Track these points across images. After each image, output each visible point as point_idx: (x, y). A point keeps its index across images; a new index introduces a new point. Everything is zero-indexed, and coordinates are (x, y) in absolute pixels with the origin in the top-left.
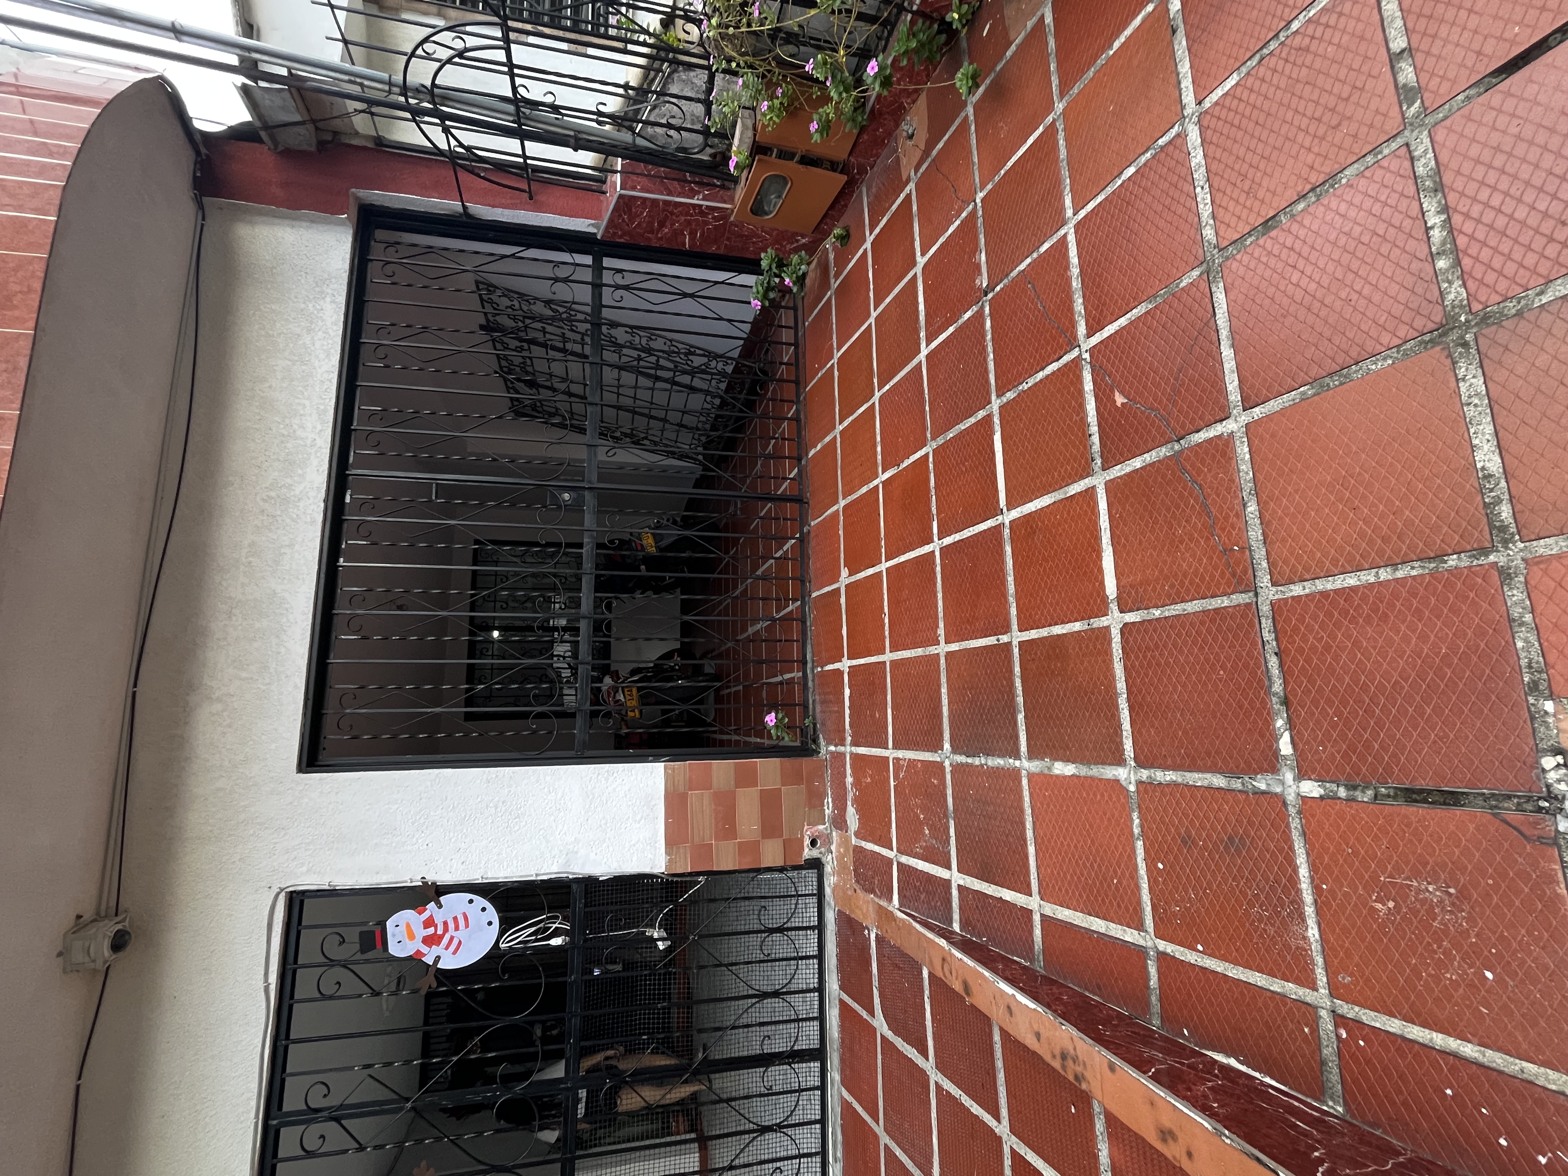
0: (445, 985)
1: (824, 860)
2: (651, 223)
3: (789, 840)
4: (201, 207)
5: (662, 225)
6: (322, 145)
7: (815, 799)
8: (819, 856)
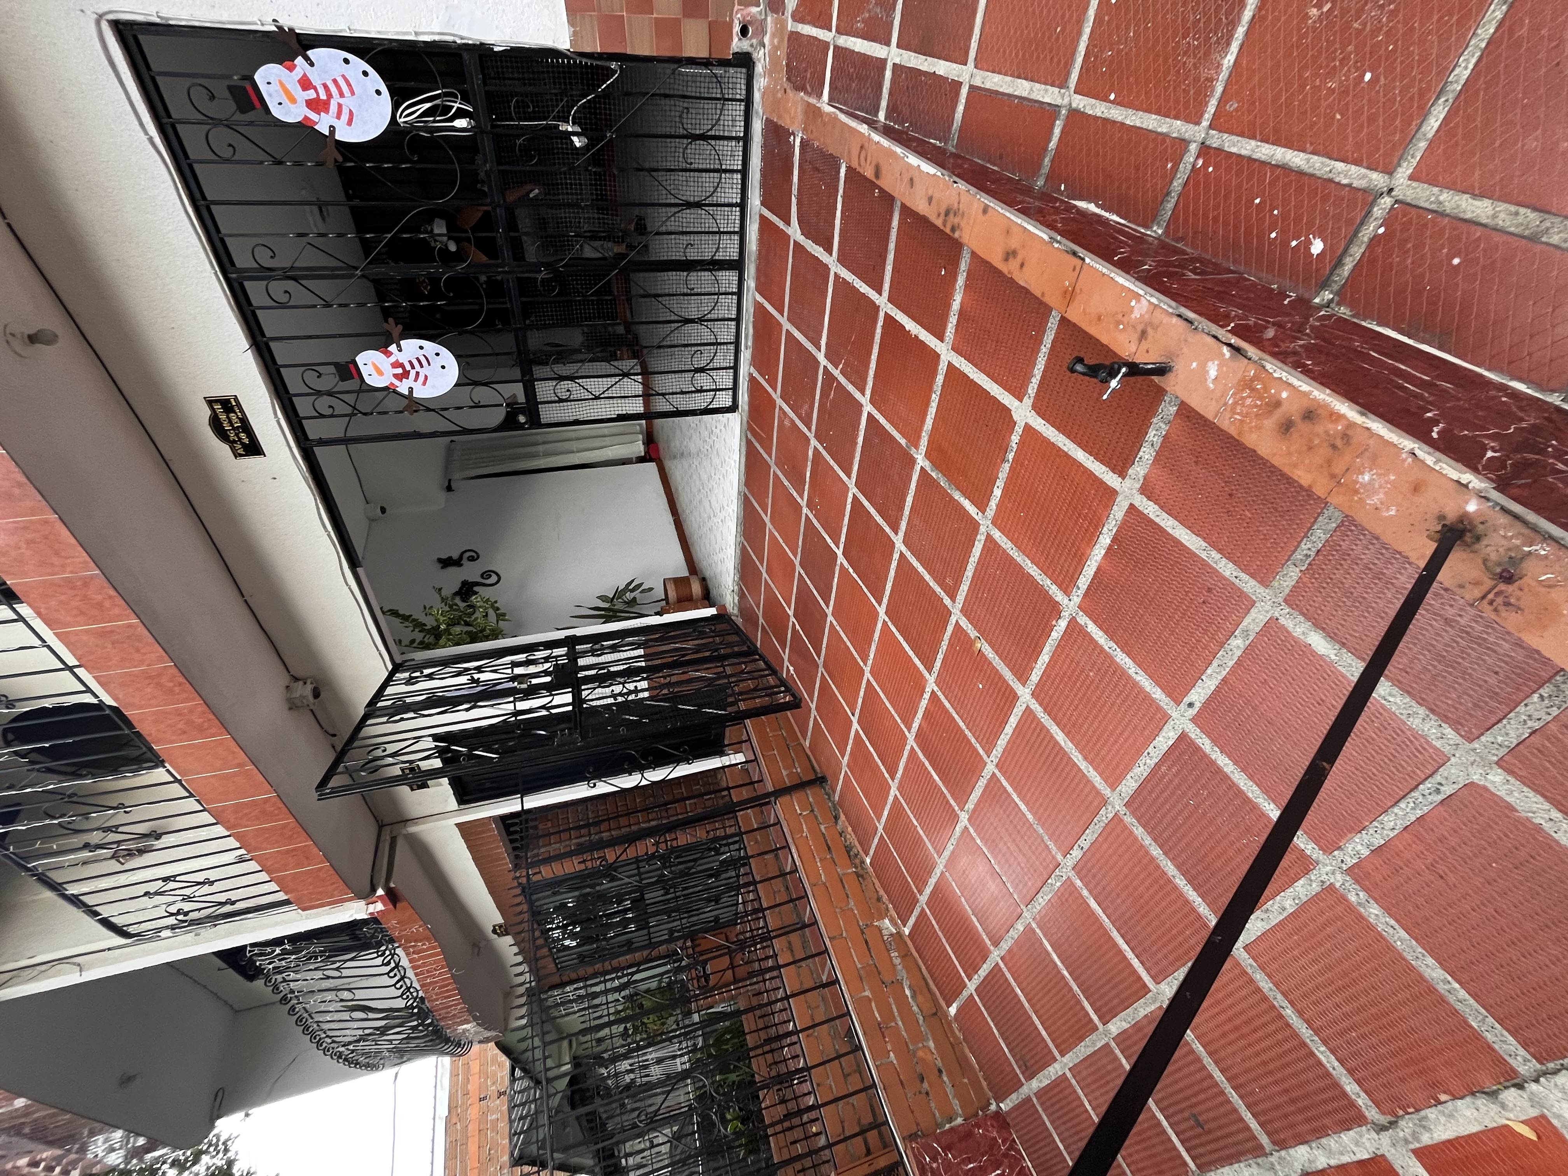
0: (351, 161)
1: (755, 56)
3: (716, 22)
8: (750, 50)
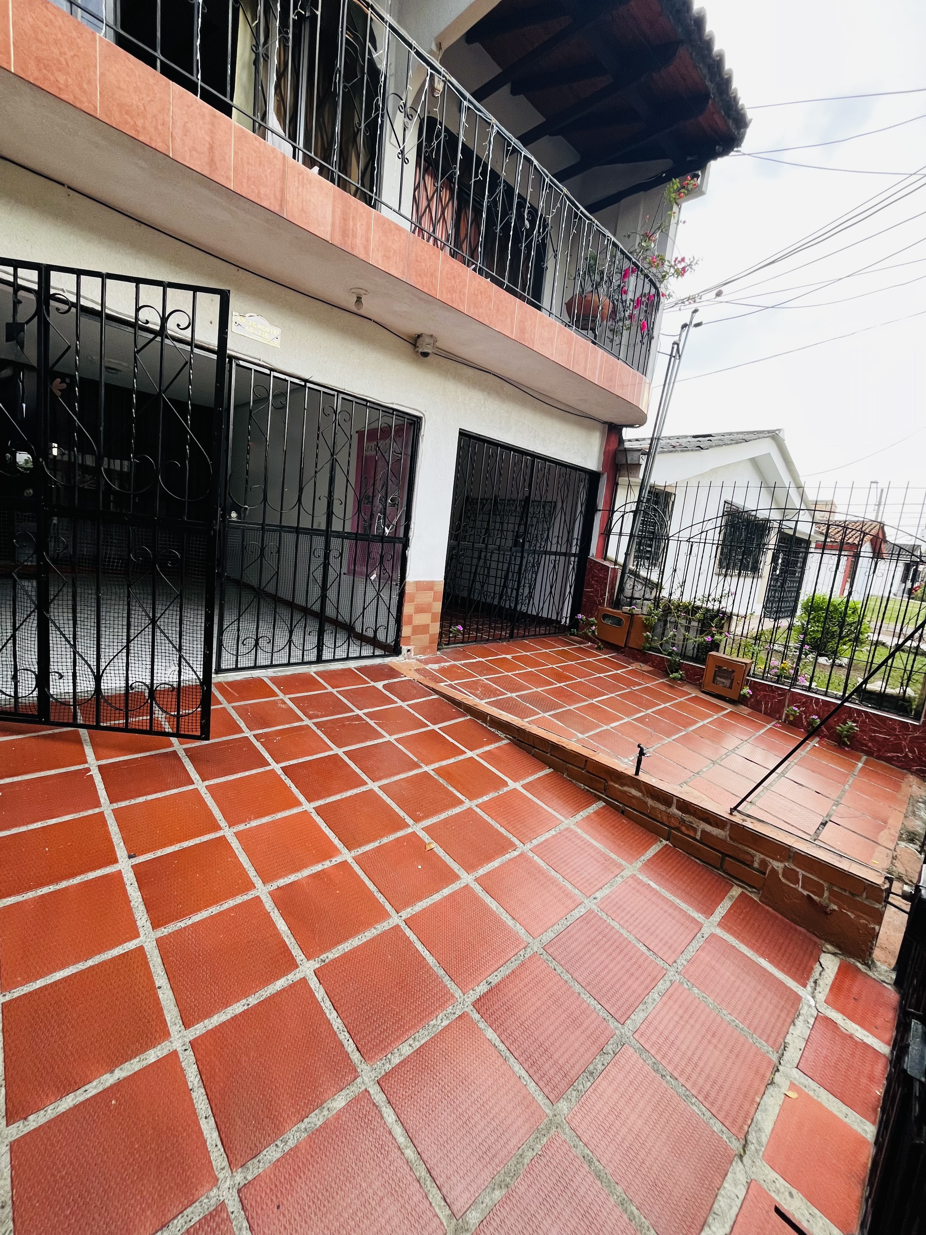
1: (400, 656)
2: (596, 577)
4: (605, 423)
5: (596, 581)
6: (617, 465)
7: (423, 651)
8: (403, 654)
